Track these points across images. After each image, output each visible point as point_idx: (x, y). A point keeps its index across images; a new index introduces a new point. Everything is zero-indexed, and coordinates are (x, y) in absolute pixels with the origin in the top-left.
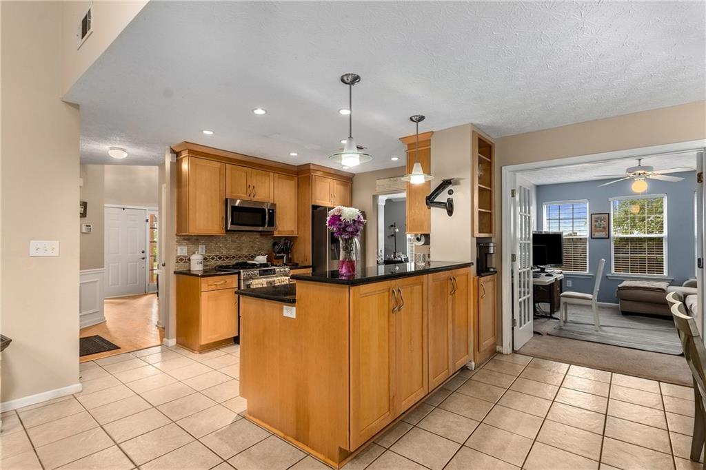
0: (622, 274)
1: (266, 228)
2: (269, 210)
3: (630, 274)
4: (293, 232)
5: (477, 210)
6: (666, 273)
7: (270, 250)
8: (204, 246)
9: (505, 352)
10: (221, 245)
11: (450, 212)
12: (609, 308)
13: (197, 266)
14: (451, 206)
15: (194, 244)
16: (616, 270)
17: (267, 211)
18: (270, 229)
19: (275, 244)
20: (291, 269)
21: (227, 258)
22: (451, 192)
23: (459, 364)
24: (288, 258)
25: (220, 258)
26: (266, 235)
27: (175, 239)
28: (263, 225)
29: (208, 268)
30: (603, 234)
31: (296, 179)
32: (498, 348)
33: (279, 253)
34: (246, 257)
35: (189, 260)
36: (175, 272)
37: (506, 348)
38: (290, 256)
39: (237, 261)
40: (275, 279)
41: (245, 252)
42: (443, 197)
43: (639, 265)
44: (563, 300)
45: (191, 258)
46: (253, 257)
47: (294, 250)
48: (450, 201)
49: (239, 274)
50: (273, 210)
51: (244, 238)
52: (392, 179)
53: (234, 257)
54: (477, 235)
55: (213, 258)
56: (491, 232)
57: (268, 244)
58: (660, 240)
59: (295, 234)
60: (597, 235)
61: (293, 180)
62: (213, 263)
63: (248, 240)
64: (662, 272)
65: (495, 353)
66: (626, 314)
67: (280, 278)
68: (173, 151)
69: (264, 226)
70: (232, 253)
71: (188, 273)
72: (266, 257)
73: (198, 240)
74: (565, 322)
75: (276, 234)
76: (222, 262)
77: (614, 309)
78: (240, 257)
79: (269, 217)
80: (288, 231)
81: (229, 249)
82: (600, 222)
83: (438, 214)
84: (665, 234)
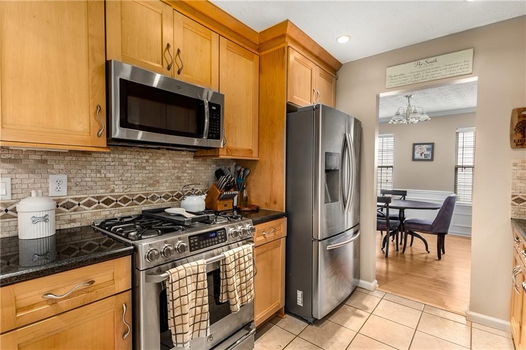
1: (205, 142)
2: (210, 104)
4: (251, 151)
7: (211, 183)
8: (64, 178)
10: (108, 175)
15: (33, 172)
17: (206, 107)
18: (212, 143)
19: (219, 174)
20: (255, 223)
21: (125, 200)
24: (241, 198)
25: (108, 202)
26: (204, 157)
28: (199, 134)
29: (78, 225)
31: (257, 58)
33: (227, 188)
34: (166, 197)
35: (14, 211)
38: (245, 195)
39: (146, 208)
40: (227, 254)
41: (164, 188)
45: (20, 207)
46: (178, 198)
47: (251, 184)
50: (218, 107)
51: (162, 161)
52: (422, 62)
53: (140, 199)
55: (89, 204)
57: (205, 172)
59: (255, 156)
61: (252, 59)
63: (171, 164)
67: (236, 250)
69: (201, 137)
70: (137, 191)
72: (204, 197)
73: (45, 162)
75: (223, 155)
76: (114, 211)
78: (153, 198)
79: (210, 120)
80: (243, 150)
81: (130, 183)
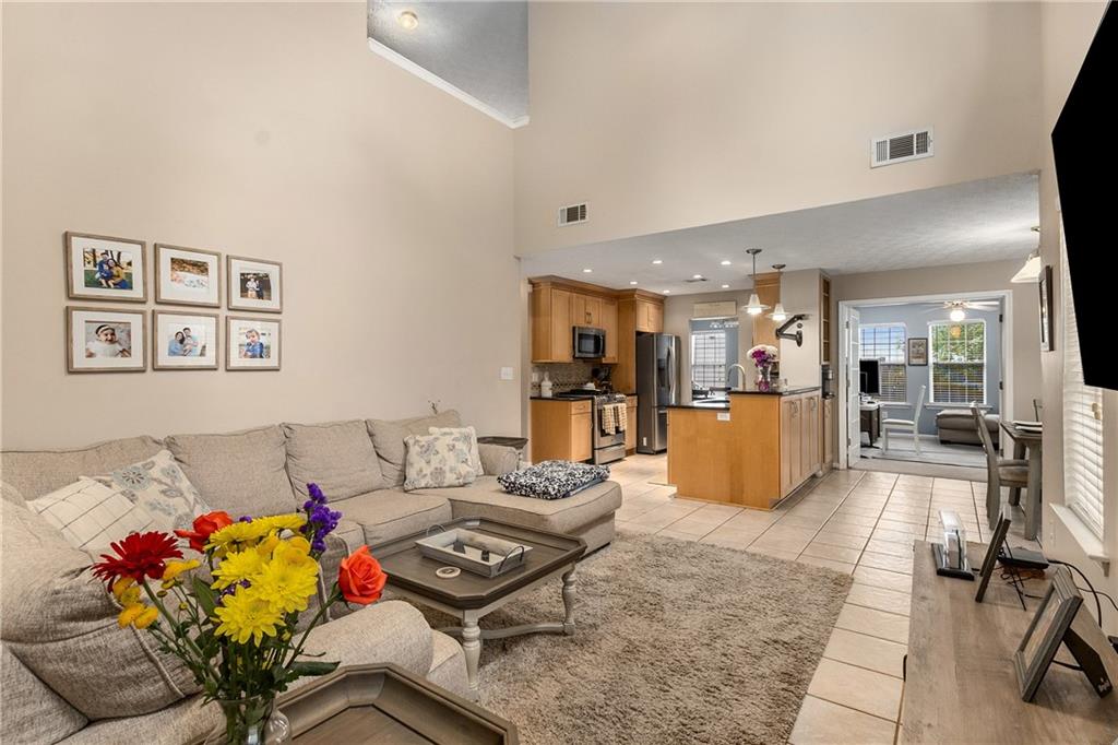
0: (941, 404)
2: (602, 337)
3: (950, 404)
4: (614, 358)
5: (822, 341)
6: (985, 402)
9: (841, 468)
11: (799, 344)
12: (928, 440)
13: (547, 392)
14: (801, 338)
15: (545, 371)
16: (935, 400)
18: (601, 355)
19: (597, 371)
22: (800, 326)
23: (807, 475)
27: (530, 365)
29: (556, 393)
30: (921, 361)
31: (616, 303)
32: (835, 465)
35: (540, 386)
36: (531, 398)
37: (842, 465)
42: (793, 330)
43: (958, 394)
44: (884, 427)
45: (542, 384)
48: (800, 334)
49: (593, 399)
50: (605, 337)
52: (712, 304)
54: (823, 363)
55: (558, 385)
56: (828, 360)
58: (981, 366)
59: (616, 361)
60: (915, 361)
61: (614, 305)
62: (558, 390)
64: (982, 401)
65: (833, 469)
66: (944, 442)
68: (530, 282)
69: (599, 353)
71: (540, 398)
72: (594, 384)
74: (887, 449)
75: (604, 361)
77: (933, 442)
79: (602, 344)
80: (611, 357)
82: (917, 349)
83: (787, 345)
84: (985, 360)
